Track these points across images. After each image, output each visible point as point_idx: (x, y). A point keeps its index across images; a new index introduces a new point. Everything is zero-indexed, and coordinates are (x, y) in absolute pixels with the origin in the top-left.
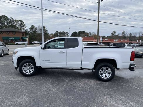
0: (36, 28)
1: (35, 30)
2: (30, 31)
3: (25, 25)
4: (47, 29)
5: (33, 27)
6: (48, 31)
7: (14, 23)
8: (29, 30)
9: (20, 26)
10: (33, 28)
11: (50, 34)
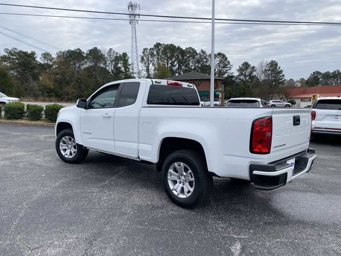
0: (253, 67)
1: (251, 73)
2: (240, 75)
3: (229, 62)
4: (281, 69)
5: (246, 65)
6: (284, 73)
7: (206, 62)
8: (236, 74)
9: (219, 66)
10: (247, 68)
11: (297, 81)
